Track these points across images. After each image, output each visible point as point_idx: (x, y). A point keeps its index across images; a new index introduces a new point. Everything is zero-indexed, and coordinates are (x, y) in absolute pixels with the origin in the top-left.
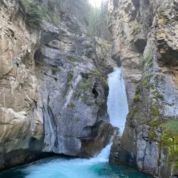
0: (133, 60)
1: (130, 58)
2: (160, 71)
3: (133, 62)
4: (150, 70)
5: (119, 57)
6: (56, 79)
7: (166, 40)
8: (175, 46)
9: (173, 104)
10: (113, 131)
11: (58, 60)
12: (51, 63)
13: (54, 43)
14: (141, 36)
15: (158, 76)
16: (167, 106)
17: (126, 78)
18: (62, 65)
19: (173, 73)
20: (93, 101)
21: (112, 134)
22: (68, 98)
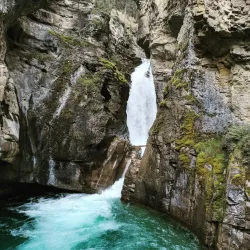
0: (167, 47)
1: (163, 45)
2: (198, 64)
3: (166, 51)
4: (184, 61)
5: (148, 42)
6: (44, 71)
7: (206, 16)
8: (219, 25)
9: (215, 114)
10: (130, 153)
11: (50, 41)
12: (38, 46)
13: (45, 15)
14: (177, 12)
15: (195, 71)
16: (206, 117)
17: (157, 75)
18: (56, 49)
19: (216, 67)
20: (102, 107)
21: (129, 157)
22: (63, 100)
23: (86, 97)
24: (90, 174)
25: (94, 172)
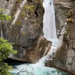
20: (36, 20)
21: (47, 46)
22: (16, 16)
23: (28, 15)
24: (30, 53)
25: (31, 52)
